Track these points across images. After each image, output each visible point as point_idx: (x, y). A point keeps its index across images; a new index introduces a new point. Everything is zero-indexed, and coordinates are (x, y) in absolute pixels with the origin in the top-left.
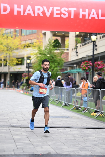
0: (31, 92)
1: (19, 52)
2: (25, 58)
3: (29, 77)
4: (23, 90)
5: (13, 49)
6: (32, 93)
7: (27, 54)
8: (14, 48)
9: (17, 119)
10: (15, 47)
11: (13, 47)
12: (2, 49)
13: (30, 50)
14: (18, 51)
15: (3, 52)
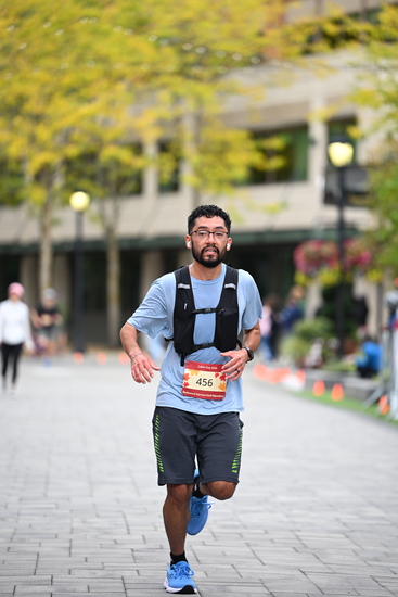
0: (365, 384)
1: (271, 85)
2: (318, 131)
3: (343, 272)
4: (301, 365)
5: (229, 63)
6: (371, 392)
7: (330, 100)
8: (229, 55)
9: (262, 583)
10: (239, 50)
11: (224, 46)
12: (144, 69)
13: (354, 66)
14: (264, 75)
15: (151, 91)
